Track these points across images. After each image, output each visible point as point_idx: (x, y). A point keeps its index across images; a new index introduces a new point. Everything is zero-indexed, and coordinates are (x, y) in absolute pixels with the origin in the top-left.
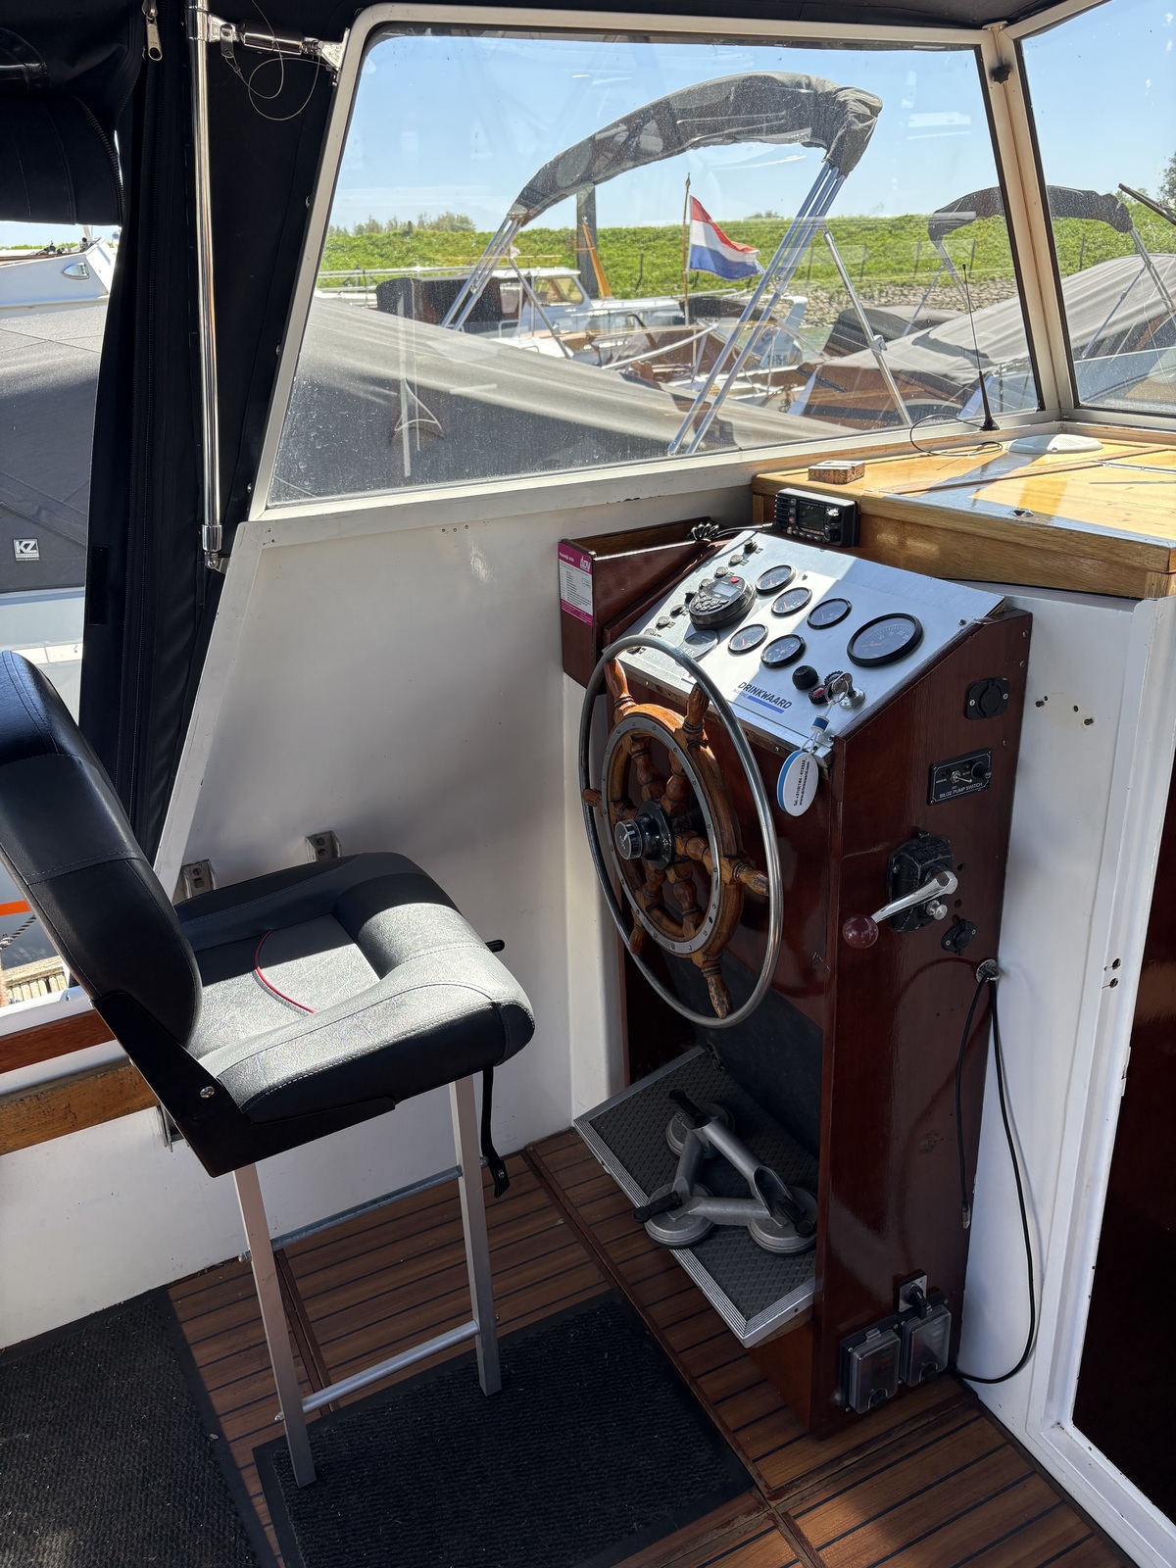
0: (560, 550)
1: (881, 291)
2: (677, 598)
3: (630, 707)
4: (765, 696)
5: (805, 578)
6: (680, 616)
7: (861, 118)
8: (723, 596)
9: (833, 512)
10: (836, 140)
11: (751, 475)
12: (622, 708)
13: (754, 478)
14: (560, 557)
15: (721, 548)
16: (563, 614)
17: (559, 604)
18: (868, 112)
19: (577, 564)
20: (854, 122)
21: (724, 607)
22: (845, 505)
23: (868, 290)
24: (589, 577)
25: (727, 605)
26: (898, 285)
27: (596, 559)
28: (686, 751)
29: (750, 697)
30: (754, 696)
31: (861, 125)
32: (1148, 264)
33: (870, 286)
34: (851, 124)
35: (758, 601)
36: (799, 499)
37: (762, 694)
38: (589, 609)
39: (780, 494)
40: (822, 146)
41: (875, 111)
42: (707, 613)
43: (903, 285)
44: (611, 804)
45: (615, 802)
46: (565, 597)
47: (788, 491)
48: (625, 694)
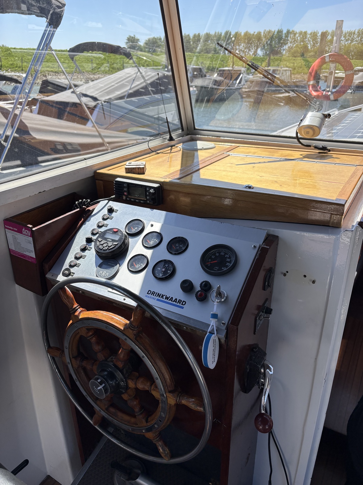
0: (5, 224)
1: (48, 74)
2: (80, 240)
3: (83, 314)
4: (167, 298)
5: (152, 225)
6: (87, 251)
7: (59, 7)
8: (113, 241)
9: (152, 191)
10: (50, 15)
11: (93, 171)
12: (77, 314)
13: (95, 172)
14: (5, 228)
15: (93, 210)
16: (11, 256)
17: (8, 251)
18: (61, 5)
19: (20, 232)
20: (56, 9)
21: (117, 247)
22: (156, 186)
23: (44, 73)
24: (31, 239)
25: (118, 246)
26: (53, 72)
27: (34, 229)
28: (134, 340)
29: (158, 300)
30: (160, 298)
31: (59, 10)
32: (139, 70)
33: (44, 72)
34: (54, 9)
35: (131, 240)
36: (129, 184)
37: (164, 297)
38: (33, 255)
39: (116, 181)
40: (44, 17)
41: (64, 5)
42: (108, 251)
43: (56, 72)
44: (73, 360)
45: (75, 358)
46: (12, 247)
47: (118, 179)
48: (76, 305)
